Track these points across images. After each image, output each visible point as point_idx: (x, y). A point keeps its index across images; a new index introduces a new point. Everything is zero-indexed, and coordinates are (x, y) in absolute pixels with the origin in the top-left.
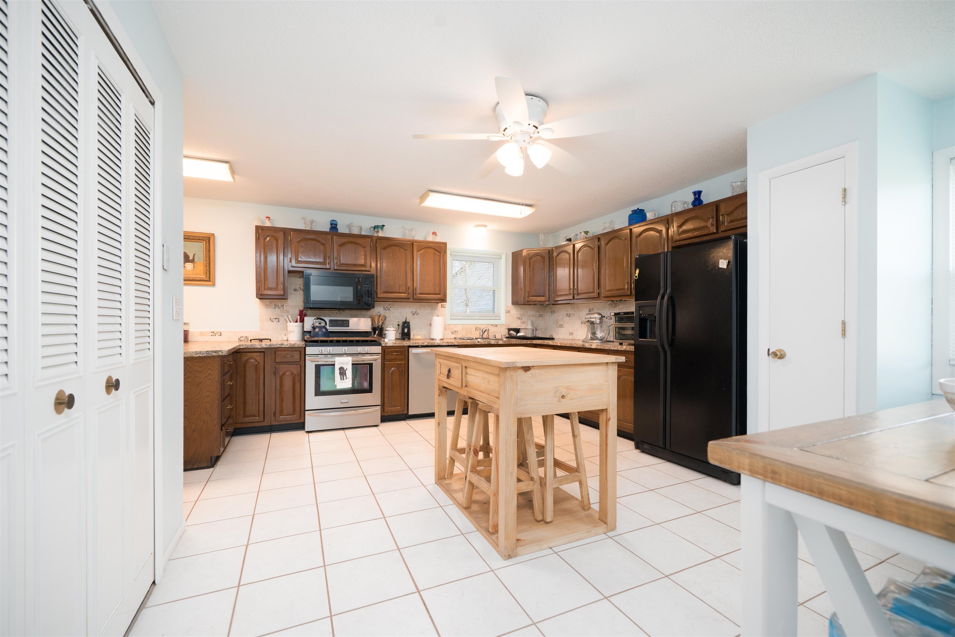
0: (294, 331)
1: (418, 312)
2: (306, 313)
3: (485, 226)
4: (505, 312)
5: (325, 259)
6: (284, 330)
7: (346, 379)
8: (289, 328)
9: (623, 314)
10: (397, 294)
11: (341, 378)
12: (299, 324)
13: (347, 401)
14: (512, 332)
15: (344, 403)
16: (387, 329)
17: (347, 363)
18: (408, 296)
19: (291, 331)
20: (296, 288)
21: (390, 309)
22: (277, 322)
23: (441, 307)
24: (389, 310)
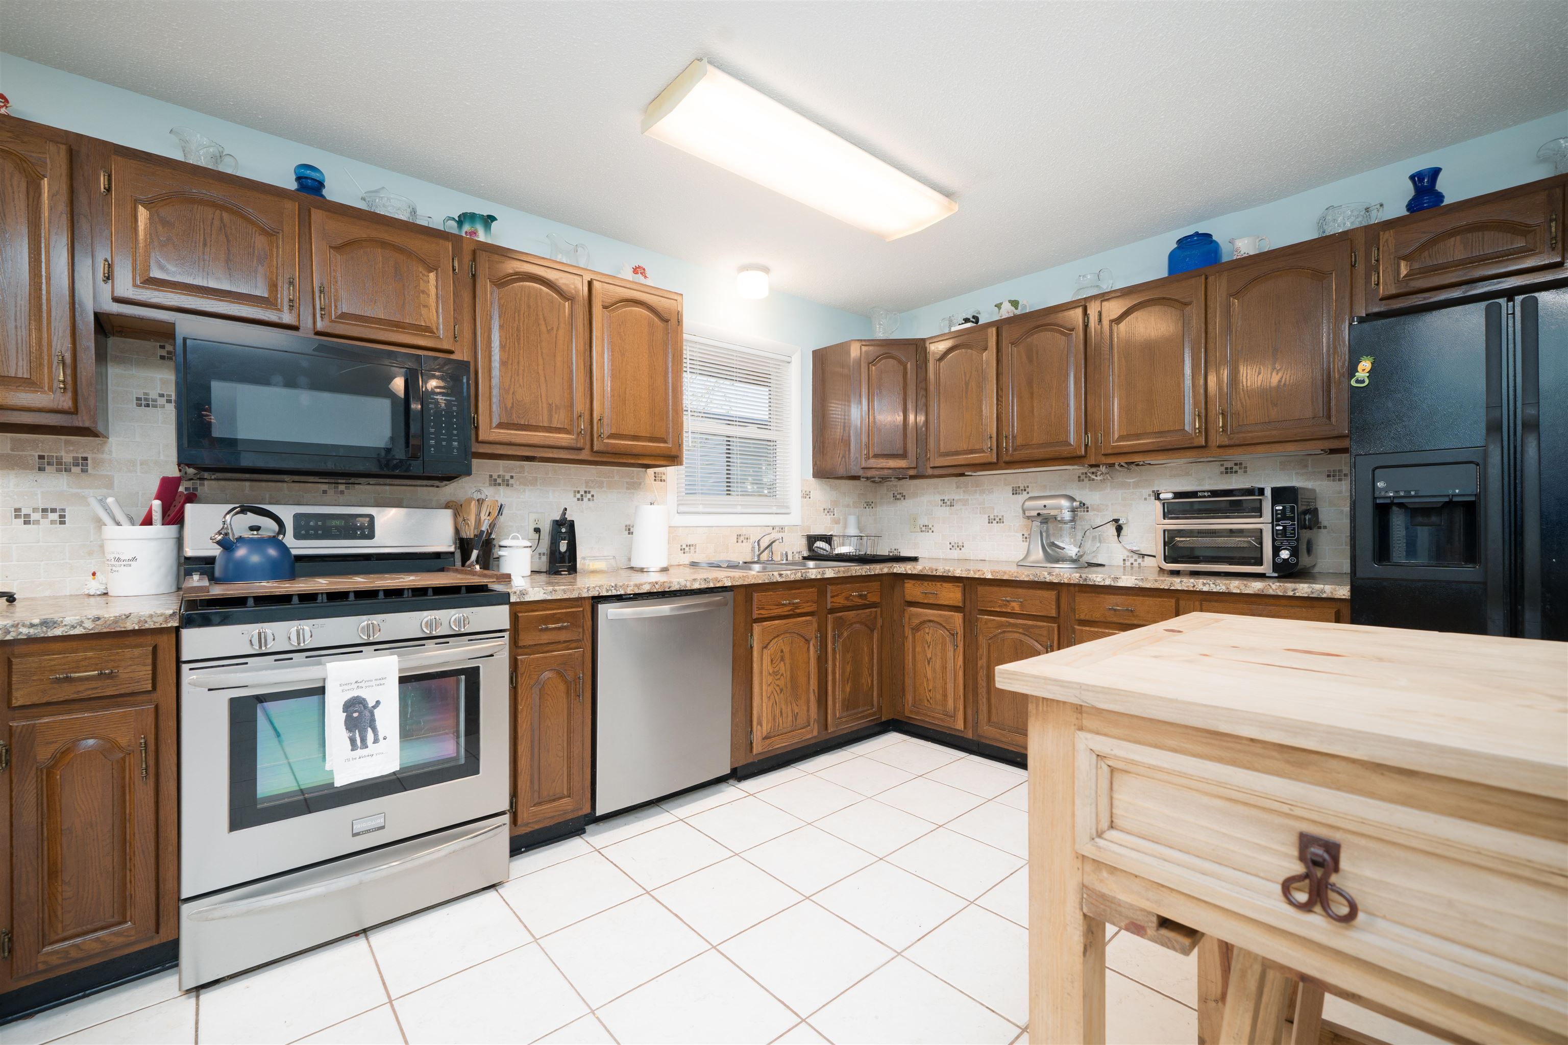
0: (134, 559)
1: (592, 493)
2: (195, 489)
3: (766, 270)
4: (800, 495)
5: (273, 287)
6: (90, 553)
7: (376, 741)
8: (112, 549)
9: (1206, 494)
10: (543, 432)
11: (353, 741)
12: (160, 531)
13: (379, 822)
14: (820, 544)
15: (368, 831)
16: (503, 543)
17: (381, 681)
18: (577, 440)
19: (119, 560)
20: (145, 394)
21: (511, 481)
22: (53, 522)
23: (655, 480)
24: (508, 485)
